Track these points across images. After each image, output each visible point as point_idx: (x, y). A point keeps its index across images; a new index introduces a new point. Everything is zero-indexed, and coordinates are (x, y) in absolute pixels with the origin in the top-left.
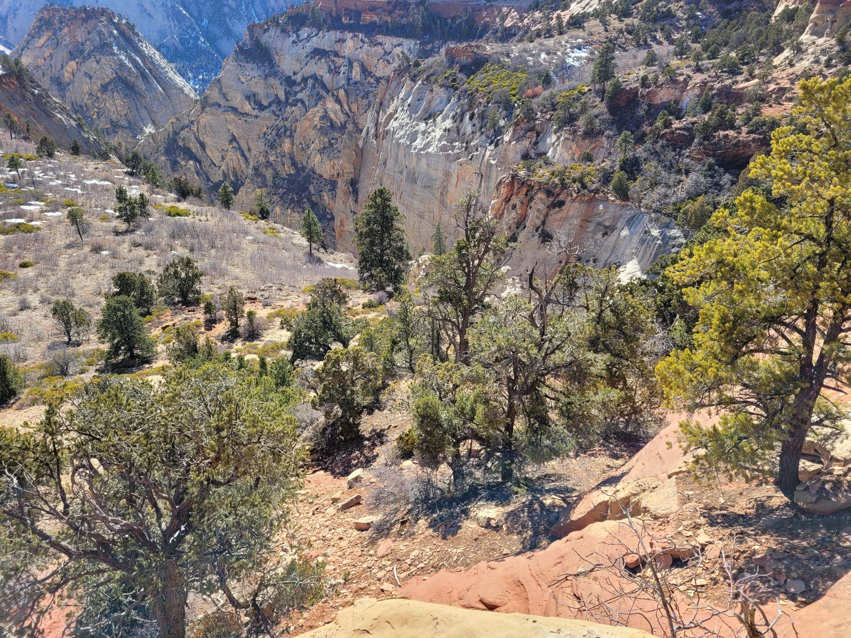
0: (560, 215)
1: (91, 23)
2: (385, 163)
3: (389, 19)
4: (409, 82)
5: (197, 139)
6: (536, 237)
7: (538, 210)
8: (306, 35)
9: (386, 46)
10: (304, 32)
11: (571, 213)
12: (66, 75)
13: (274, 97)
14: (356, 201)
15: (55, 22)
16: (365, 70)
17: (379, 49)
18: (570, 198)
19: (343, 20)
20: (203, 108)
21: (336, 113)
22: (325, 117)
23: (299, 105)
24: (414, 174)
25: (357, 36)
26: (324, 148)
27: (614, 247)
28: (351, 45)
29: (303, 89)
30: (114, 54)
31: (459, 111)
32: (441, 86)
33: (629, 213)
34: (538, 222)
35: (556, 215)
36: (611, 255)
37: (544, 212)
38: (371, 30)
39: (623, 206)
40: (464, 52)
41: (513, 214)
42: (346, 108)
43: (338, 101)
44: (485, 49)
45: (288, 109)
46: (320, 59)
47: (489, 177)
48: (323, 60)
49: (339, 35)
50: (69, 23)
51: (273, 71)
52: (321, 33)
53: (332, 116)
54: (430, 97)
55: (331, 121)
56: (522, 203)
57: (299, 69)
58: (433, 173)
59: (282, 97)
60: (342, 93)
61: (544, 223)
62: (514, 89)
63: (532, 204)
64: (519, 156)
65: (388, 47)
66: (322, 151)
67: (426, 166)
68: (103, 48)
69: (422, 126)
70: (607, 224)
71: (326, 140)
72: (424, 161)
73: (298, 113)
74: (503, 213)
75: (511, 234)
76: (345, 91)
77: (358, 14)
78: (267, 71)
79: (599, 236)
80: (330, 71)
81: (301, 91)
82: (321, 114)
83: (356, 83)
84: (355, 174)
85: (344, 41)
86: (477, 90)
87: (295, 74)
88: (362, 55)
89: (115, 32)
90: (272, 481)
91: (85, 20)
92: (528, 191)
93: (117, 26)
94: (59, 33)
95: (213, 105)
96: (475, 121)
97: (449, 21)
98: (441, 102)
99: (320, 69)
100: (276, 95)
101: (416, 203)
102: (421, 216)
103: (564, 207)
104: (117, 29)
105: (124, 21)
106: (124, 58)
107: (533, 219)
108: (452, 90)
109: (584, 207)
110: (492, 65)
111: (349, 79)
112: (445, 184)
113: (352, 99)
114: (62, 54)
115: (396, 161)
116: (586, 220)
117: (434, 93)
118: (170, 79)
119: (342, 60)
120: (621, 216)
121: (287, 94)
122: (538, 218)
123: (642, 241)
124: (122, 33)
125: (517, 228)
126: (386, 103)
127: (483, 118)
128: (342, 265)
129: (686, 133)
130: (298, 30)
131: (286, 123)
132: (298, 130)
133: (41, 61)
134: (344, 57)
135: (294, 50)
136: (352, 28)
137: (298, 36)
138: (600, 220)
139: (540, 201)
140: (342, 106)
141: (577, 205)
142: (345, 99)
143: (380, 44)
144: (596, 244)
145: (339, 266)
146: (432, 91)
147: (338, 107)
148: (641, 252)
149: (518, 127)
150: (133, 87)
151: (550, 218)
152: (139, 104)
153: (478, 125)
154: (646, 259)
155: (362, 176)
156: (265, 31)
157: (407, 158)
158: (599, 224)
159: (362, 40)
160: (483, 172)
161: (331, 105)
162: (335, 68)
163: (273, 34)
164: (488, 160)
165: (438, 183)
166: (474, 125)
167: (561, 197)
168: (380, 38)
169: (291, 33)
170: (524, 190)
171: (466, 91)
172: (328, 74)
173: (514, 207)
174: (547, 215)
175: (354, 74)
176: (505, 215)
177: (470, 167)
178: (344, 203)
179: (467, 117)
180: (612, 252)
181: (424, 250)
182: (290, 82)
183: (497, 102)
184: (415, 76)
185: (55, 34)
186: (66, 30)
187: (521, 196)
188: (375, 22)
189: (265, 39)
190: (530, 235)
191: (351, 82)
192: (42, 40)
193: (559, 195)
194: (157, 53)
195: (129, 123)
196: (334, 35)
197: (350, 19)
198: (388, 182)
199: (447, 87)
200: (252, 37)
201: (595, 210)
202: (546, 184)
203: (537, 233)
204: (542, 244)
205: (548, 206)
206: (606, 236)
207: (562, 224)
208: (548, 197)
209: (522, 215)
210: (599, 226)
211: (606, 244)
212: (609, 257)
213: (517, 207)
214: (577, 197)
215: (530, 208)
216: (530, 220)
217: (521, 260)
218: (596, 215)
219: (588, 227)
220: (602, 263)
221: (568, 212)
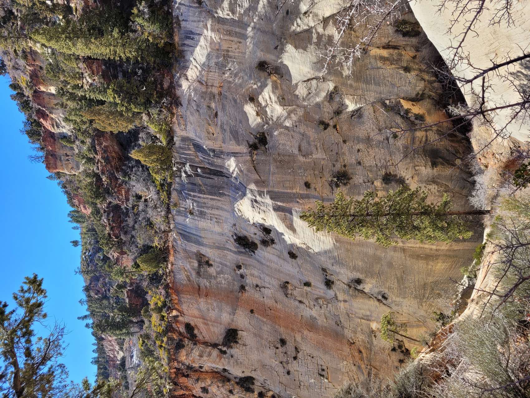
0: (201, 326)
6: (233, 351)
7: (201, 356)
11: (196, 313)
18: (180, 318)
27: (219, 248)
33: (181, 243)
34: (215, 352)
35: (203, 331)
37: (201, 347)
39: (175, 251)
41: (214, 389)
56: (197, 380)
61: (215, 346)
63: (196, 365)
70: (196, 264)
79: (212, 271)
92: (184, 375)
103: (192, 324)
107: (212, 361)
109: (185, 298)
116: (198, 291)
120: (185, 250)
122: (210, 355)
123: (202, 214)
125: (229, 380)
129: (112, 214)
138: (194, 275)
139: (190, 356)
141: (184, 307)
144: (221, 272)
151: (207, 339)
154: (219, 204)
158: (198, 273)
167: (182, 329)
170: (182, 380)
174: (206, 344)
180: (224, 248)
190: (232, 361)
193: (180, 334)
201: (185, 282)
202: (169, 353)
203: (228, 351)
204: (240, 342)
205: (195, 344)
206: (211, 262)
207: (211, 321)
208: (183, 346)
209: (213, 377)
210: (201, 274)
211: (218, 260)
212: (231, 251)
213: (203, 385)
214: (176, 309)
215: (201, 367)
216: (214, 365)
217: (264, 366)
218: (189, 280)
219: (206, 287)
220: (240, 257)
221: (195, 317)
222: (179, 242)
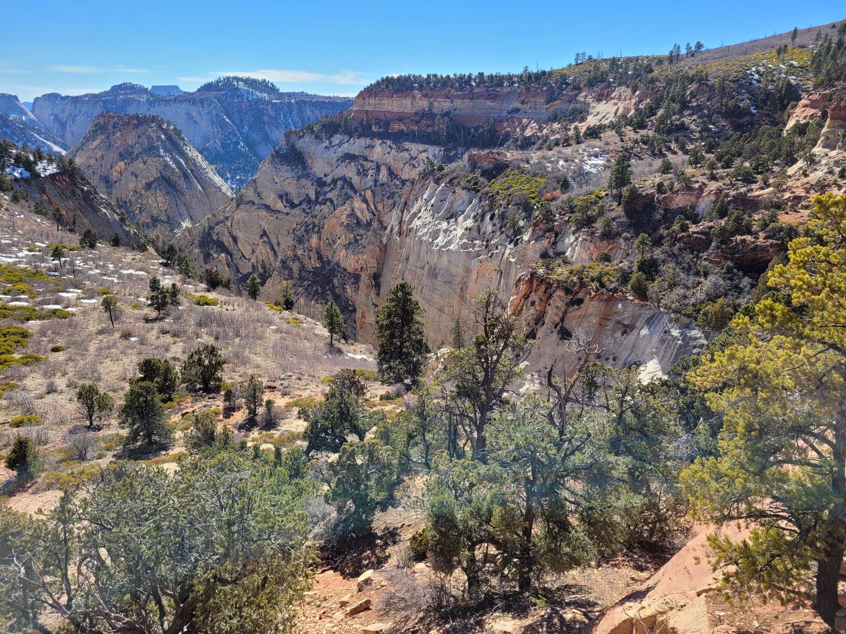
0: (579, 313)
1: (142, 128)
2: (407, 259)
3: (416, 128)
4: (432, 184)
5: (230, 233)
6: (555, 334)
7: (557, 307)
8: (338, 142)
9: (412, 152)
10: (336, 139)
11: (590, 311)
12: (114, 174)
13: (305, 196)
14: (378, 294)
15: (110, 127)
16: (391, 173)
17: (406, 154)
18: (588, 296)
19: (373, 128)
20: (238, 206)
21: (362, 212)
22: (352, 214)
23: (328, 203)
24: (435, 270)
25: (386, 143)
26: (350, 244)
27: (634, 346)
28: (379, 151)
29: (332, 189)
30: (160, 156)
31: (480, 211)
32: (464, 189)
33: (648, 313)
34: (557, 319)
35: (575, 313)
36: (631, 354)
37: (563, 309)
38: (398, 138)
39: (642, 306)
40: (486, 158)
41: (532, 311)
42: (372, 207)
43: (365, 201)
44: (505, 156)
45: (318, 207)
46: (350, 163)
47: (509, 274)
48: (353, 164)
49: (368, 141)
50: (122, 128)
51: (305, 173)
52: (352, 140)
53: (359, 214)
54: (452, 198)
55: (358, 219)
56: (541, 300)
57: (330, 171)
58: (454, 270)
59: (313, 196)
60: (369, 194)
61: (562, 320)
62: (533, 192)
63: (551, 301)
64: (538, 255)
65: (414, 153)
66: (347, 247)
67: (446, 263)
68: (151, 150)
69: (444, 225)
70: (626, 322)
71: (352, 236)
72: (445, 258)
73: (327, 211)
74: (522, 310)
75: (530, 330)
76: (372, 191)
77: (387, 124)
78: (300, 173)
79: (618, 334)
80: (359, 173)
81: (331, 191)
82: (348, 211)
83: (383, 185)
84: (378, 268)
85: (373, 147)
86: (498, 193)
87: (325, 175)
88: (389, 159)
89: (163, 137)
90: (280, 581)
91: (137, 126)
92: (546, 289)
93: (165, 132)
94: (111, 137)
95: (248, 203)
96: (496, 221)
97: (472, 130)
98: (463, 203)
99: (350, 171)
100: (307, 195)
101: (436, 298)
102: (441, 310)
103: (582, 305)
104: (165, 134)
105: (172, 127)
106: (168, 159)
107: (552, 315)
108: (474, 192)
109: (602, 306)
110: (512, 170)
111: (376, 181)
112: (465, 279)
113: (378, 199)
114: (113, 155)
115: (419, 257)
116: (605, 318)
117: (457, 195)
118: (210, 178)
119: (370, 164)
120: (640, 316)
121: (317, 194)
122: (557, 314)
123: (663, 341)
124: (169, 138)
125: (536, 324)
126: (410, 203)
127: (503, 219)
128: (362, 356)
129: (703, 237)
130: (331, 136)
131: (315, 220)
132: (326, 226)
133: (92, 161)
134: (372, 161)
135: (326, 155)
136: (382, 136)
137: (330, 142)
138: (619, 318)
139: (559, 299)
140: (368, 205)
141: (595, 303)
142: (372, 199)
143: (407, 150)
144: (615, 342)
145: (358, 357)
146: (454, 192)
147: (364, 206)
148: (662, 352)
149: (537, 228)
150: (175, 186)
151: (569, 315)
152: (179, 201)
153: (498, 225)
154: (666, 359)
155: (385, 270)
156: (300, 137)
157: (429, 254)
158: (618, 322)
159: (390, 147)
160: (503, 268)
161: (358, 204)
162: (364, 170)
163: (307, 140)
164: (508, 258)
165: (459, 279)
166: (494, 225)
167: (580, 295)
168: (407, 145)
169: (324, 139)
170: (543, 287)
171: (487, 194)
172: (357, 177)
173: (533, 303)
174: (565, 312)
175: (381, 176)
176: (524, 312)
177: (489, 264)
178: (367, 295)
179: (488, 217)
180: (632, 351)
181: (443, 343)
182: (320, 183)
183: (517, 204)
184: (439, 179)
185: (107, 138)
186: (119, 134)
187: (540, 292)
188: (403, 131)
189: (300, 144)
190: (549, 332)
191: (378, 183)
192: (95, 143)
193: (577, 293)
194: (200, 156)
195: (169, 218)
196: (363, 142)
197: (380, 128)
198: (410, 277)
199: (469, 190)
200: (288, 142)
201: (614, 309)
202: (564, 282)
203: (556, 330)
204: (561, 342)
205: (567, 304)
206: (625, 335)
207: (581, 322)
208: (567, 295)
209: (541, 312)
210: (618, 325)
211: (625, 342)
212: (629, 356)
213: (536, 303)
214: (595, 295)
215: (549, 305)
216: (548, 316)
217: (540, 356)
218: (615, 313)
219: (606, 326)
220: (621, 362)
221: (587, 310)
222: (648, 312)
